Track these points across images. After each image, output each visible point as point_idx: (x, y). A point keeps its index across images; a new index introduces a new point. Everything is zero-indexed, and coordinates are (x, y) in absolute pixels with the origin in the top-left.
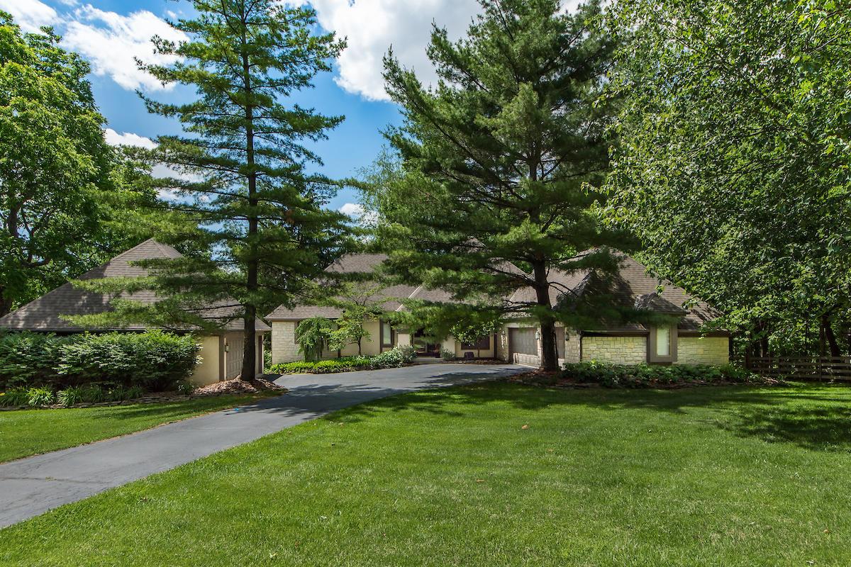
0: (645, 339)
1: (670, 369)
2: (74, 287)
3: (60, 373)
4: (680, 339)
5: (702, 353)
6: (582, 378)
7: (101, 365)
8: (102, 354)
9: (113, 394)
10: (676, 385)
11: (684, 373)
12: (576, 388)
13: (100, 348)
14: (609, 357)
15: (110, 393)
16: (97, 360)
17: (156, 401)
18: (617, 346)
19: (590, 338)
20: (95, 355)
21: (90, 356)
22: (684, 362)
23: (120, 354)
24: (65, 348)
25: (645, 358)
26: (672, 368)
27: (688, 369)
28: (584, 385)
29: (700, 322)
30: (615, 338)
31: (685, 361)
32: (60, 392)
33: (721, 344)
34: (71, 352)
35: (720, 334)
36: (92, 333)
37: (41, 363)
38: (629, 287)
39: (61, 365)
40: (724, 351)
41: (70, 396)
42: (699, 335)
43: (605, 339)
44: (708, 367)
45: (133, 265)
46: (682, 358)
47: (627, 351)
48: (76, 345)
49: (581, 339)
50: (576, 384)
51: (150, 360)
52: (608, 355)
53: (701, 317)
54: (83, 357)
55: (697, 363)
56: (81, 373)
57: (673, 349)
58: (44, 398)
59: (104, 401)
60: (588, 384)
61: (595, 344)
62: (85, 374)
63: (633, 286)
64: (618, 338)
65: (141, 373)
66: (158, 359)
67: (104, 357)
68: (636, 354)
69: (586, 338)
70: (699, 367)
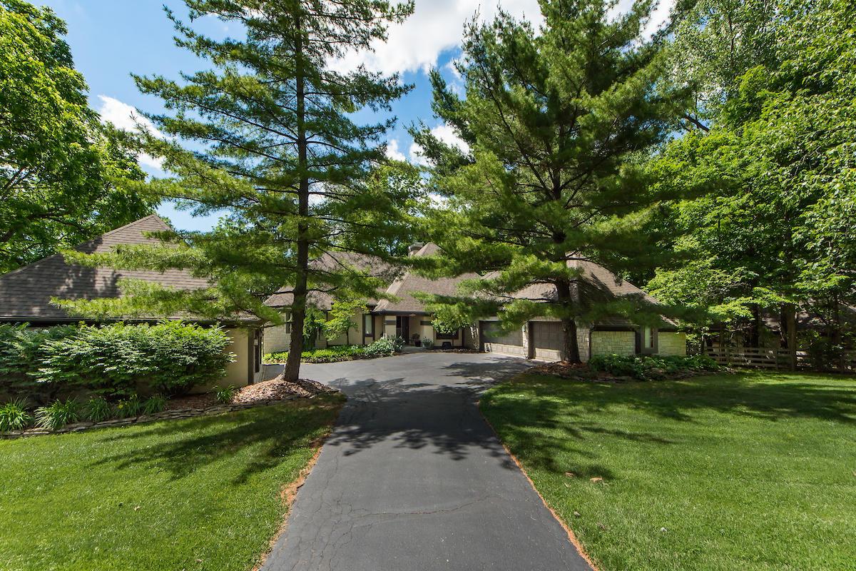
0: (634, 333)
2: (66, 261)
3: (40, 381)
7: (108, 369)
8: (107, 352)
9: (126, 409)
13: (103, 345)
14: (610, 350)
15: (121, 406)
16: (101, 361)
17: (187, 414)
19: (597, 332)
20: (96, 354)
21: (88, 357)
23: (134, 352)
24: (50, 346)
25: (634, 351)
30: (614, 332)
32: (41, 409)
33: (681, 338)
34: (59, 349)
36: (89, 323)
37: (8, 366)
39: (42, 370)
40: (683, 344)
41: (58, 415)
43: (608, 333)
45: (149, 237)
47: (623, 344)
48: (67, 340)
49: (590, 334)
51: (175, 360)
52: (610, 348)
54: (79, 358)
55: (668, 354)
56: (74, 380)
57: (655, 342)
58: (12, 420)
59: (110, 418)
61: (601, 338)
62: (81, 381)
64: (617, 333)
65: (164, 377)
66: (188, 358)
67: (110, 357)
68: (629, 347)
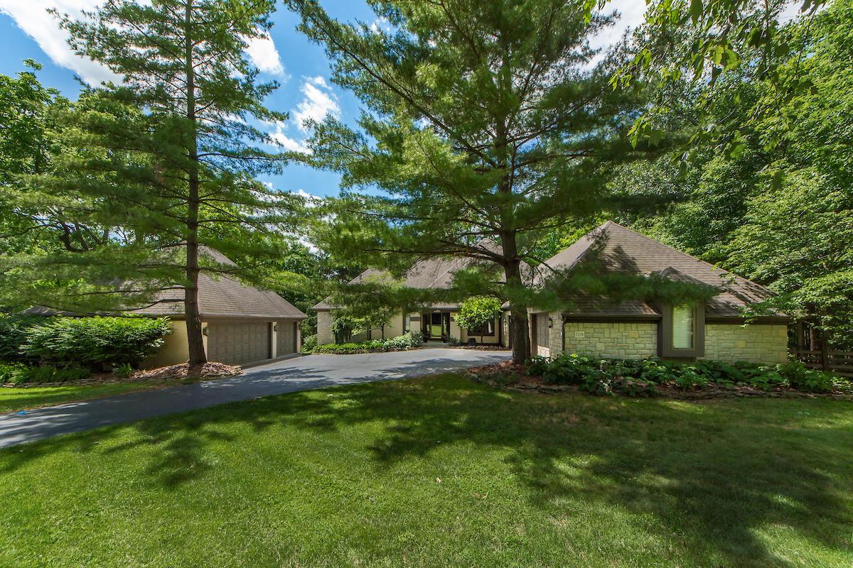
0: (655, 326)
1: (693, 368)
4: (708, 327)
5: (744, 346)
6: (554, 378)
7: (50, 346)
9: (56, 376)
10: (704, 393)
11: (717, 374)
12: (542, 391)
14: (603, 349)
15: (54, 373)
18: (613, 335)
19: (575, 324)
22: (715, 358)
23: (67, 336)
25: (654, 351)
26: (696, 366)
27: (723, 369)
28: (555, 387)
29: (741, 304)
30: (610, 325)
31: (716, 355)
33: (774, 334)
35: (772, 321)
38: (635, 264)
39: (21, 346)
40: (781, 344)
41: (18, 375)
42: (742, 321)
43: (597, 325)
44: (754, 366)
46: (712, 352)
47: (629, 341)
49: (564, 326)
50: (543, 387)
52: (600, 346)
53: (741, 297)
55: (735, 360)
57: (697, 338)
59: (51, 381)
60: (561, 387)
61: (583, 332)
63: (639, 263)
64: (616, 325)
65: (90, 355)
68: (642, 346)
69: (571, 324)
70: (739, 366)
